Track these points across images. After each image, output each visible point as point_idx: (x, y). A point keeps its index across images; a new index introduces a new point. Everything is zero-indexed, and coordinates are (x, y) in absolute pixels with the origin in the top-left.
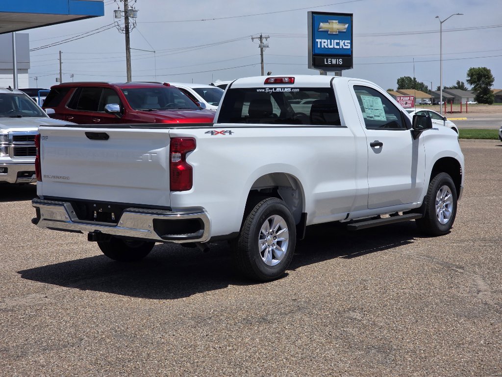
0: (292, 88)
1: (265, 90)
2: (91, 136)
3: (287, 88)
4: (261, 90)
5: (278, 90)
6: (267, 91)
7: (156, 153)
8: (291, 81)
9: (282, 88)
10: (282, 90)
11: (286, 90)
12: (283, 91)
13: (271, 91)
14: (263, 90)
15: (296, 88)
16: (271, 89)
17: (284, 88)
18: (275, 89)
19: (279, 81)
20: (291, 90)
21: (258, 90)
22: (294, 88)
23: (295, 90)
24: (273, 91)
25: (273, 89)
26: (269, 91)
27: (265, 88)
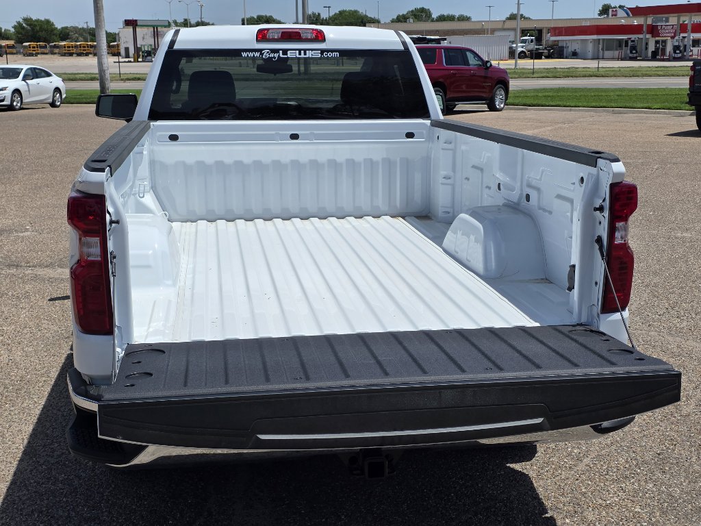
0: (322, 51)
1: (262, 54)
4: (251, 54)
6: (266, 56)
9: (300, 50)
10: (300, 54)
12: (302, 55)
13: (276, 55)
14: (257, 54)
15: (332, 51)
16: (275, 51)
18: (285, 51)
19: (292, 36)
20: (322, 53)
21: (244, 54)
22: (328, 51)
23: (330, 55)
24: (279, 55)
25: (281, 52)
26: (272, 55)
27: (260, 51)
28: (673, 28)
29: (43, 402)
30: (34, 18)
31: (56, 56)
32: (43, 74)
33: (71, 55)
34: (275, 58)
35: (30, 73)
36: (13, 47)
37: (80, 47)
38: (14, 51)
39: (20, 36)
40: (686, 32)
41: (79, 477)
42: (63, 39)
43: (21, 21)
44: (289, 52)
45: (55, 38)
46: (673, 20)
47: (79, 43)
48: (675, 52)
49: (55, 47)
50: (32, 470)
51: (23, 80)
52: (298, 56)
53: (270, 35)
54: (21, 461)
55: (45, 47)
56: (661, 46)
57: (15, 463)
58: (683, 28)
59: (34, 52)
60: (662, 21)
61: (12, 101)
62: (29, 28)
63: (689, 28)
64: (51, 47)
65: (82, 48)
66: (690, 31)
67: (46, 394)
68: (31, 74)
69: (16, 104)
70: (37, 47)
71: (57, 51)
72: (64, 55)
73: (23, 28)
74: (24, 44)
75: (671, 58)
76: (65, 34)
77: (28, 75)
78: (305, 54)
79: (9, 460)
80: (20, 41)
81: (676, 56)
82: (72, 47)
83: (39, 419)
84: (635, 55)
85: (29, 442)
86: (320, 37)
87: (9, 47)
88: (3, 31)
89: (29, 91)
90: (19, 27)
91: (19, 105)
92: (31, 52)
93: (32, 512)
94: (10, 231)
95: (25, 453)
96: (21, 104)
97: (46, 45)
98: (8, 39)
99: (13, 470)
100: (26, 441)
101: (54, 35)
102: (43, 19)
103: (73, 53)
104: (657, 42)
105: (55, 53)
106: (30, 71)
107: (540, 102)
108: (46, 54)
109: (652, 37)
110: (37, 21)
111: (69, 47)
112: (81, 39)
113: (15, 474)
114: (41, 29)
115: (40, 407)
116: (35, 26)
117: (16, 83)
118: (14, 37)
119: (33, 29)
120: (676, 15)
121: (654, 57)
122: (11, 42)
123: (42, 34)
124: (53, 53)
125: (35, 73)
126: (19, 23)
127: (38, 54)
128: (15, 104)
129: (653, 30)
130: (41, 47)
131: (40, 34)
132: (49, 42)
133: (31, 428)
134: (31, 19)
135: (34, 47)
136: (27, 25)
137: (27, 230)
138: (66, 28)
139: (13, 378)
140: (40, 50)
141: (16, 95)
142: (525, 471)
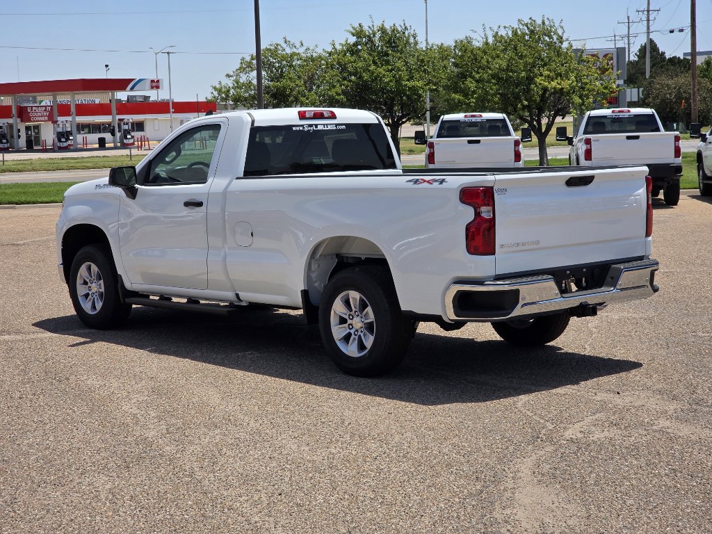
3: (330, 124)
4: (298, 128)
6: (306, 129)
7: (639, 196)
9: (324, 125)
10: (324, 127)
12: (326, 129)
13: (312, 128)
16: (311, 126)
18: (316, 126)
21: (294, 129)
25: (314, 126)
26: (309, 128)
27: (302, 126)
28: (45, 110)
34: (311, 130)
40: (69, 115)
44: (318, 126)
46: (46, 100)
48: (60, 141)
52: (323, 129)
53: (307, 115)
56: (33, 134)
58: (64, 110)
60: (28, 101)
63: (73, 109)
66: (75, 113)
75: (56, 149)
78: (327, 127)
81: (62, 145)
84: (6, 146)
86: (333, 116)
104: (28, 128)
107: (29, 199)
109: (22, 121)
120: (51, 93)
121: (30, 147)
129: (23, 114)
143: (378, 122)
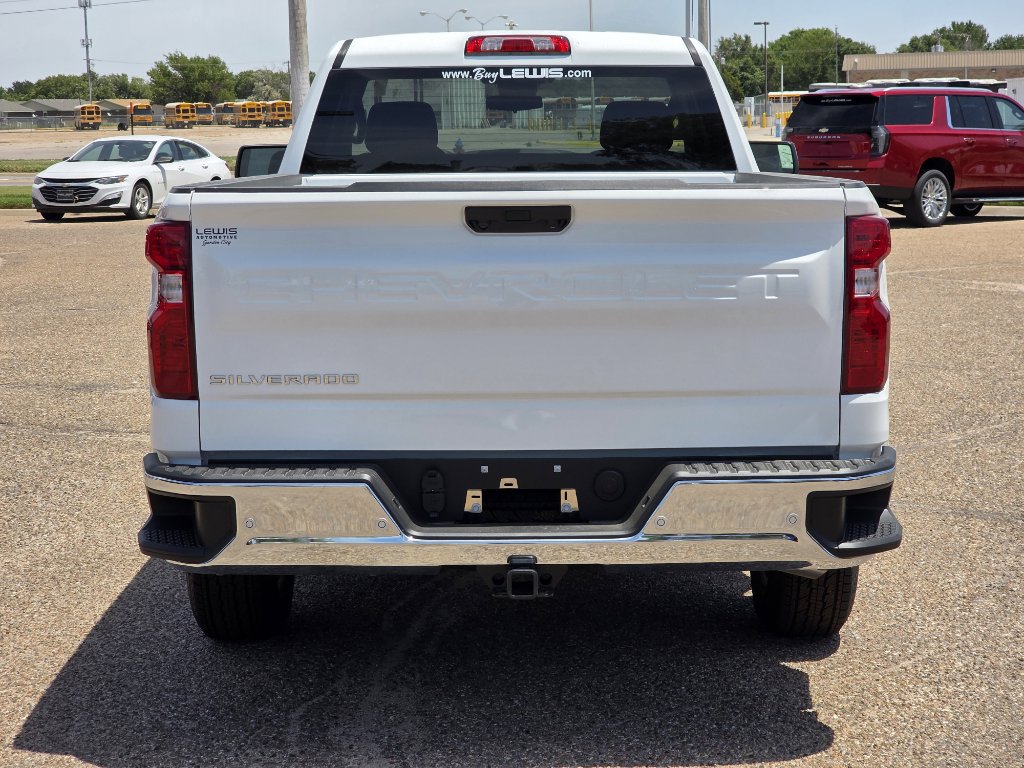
0: (566, 69)
1: (473, 74)
2: (482, 219)
3: (549, 67)
4: (455, 75)
5: (516, 74)
6: (479, 76)
7: (795, 271)
8: (562, 46)
9: (531, 69)
10: (531, 73)
11: (544, 73)
13: (494, 75)
14: (465, 74)
15: (581, 68)
16: (492, 69)
17: (539, 69)
18: (508, 70)
19: (518, 46)
20: (565, 73)
21: (446, 75)
22: (574, 68)
23: (578, 74)
24: (499, 76)
25: (502, 70)
26: (488, 75)
27: (470, 69)
29: (129, 580)
30: (190, 55)
31: (226, 128)
32: (192, 152)
33: (255, 124)
34: (492, 79)
35: (168, 150)
36: (147, 110)
37: (274, 110)
38: (149, 118)
39: (161, 89)
41: (166, 653)
42: (242, 95)
43: (165, 61)
44: (513, 71)
45: (228, 94)
47: (271, 103)
49: (226, 109)
50: (102, 645)
51: (155, 163)
52: (528, 76)
54: (90, 635)
55: (207, 110)
57: (82, 638)
59: (186, 121)
61: (134, 201)
62: (179, 74)
64: (218, 110)
65: (277, 112)
67: (134, 573)
68: (169, 152)
69: (141, 207)
70: (193, 111)
71: (229, 117)
72: (242, 125)
73: (168, 75)
74: (169, 105)
76: (245, 86)
77: (165, 155)
78: (539, 73)
79: (74, 634)
80: (160, 100)
82: (259, 110)
83: (119, 597)
85: (103, 619)
87: (137, 110)
88: (130, 81)
89: (165, 182)
90: (160, 73)
91: (146, 208)
92: (181, 120)
93: (99, 680)
94: (106, 387)
95: (96, 628)
96: (150, 207)
97: (209, 108)
98: (138, 96)
99: (77, 644)
100: (99, 618)
101: (225, 87)
102: (206, 58)
103: (260, 122)
105: (226, 123)
106: (168, 146)
108: (209, 123)
110: (197, 60)
111: (251, 110)
112: (276, 94)
113: (81, 646)
114: (203, 77)
115: (124, 586)
116: (192, 70)
117: (144, 169)
118: (150, 93)
119: (186, 77)
122: (146, 102)
123: (204, 86)
124: (221, 122)
125: (179, 151)
126: (160, 66)
127: (194, 123)
128: (138, 206)
130: (200, 111)
131: (199, 85)
132: (214, 103)
133: (108, 605)
134: (183, 58)
135: (185, 111)
136: (176, 68)
137: (133, 386)
138: (249, 74)
139: (90, 555)
140: (197, 117)
141: (142, 190)
142: (804, 671)
143: (691, 63)
